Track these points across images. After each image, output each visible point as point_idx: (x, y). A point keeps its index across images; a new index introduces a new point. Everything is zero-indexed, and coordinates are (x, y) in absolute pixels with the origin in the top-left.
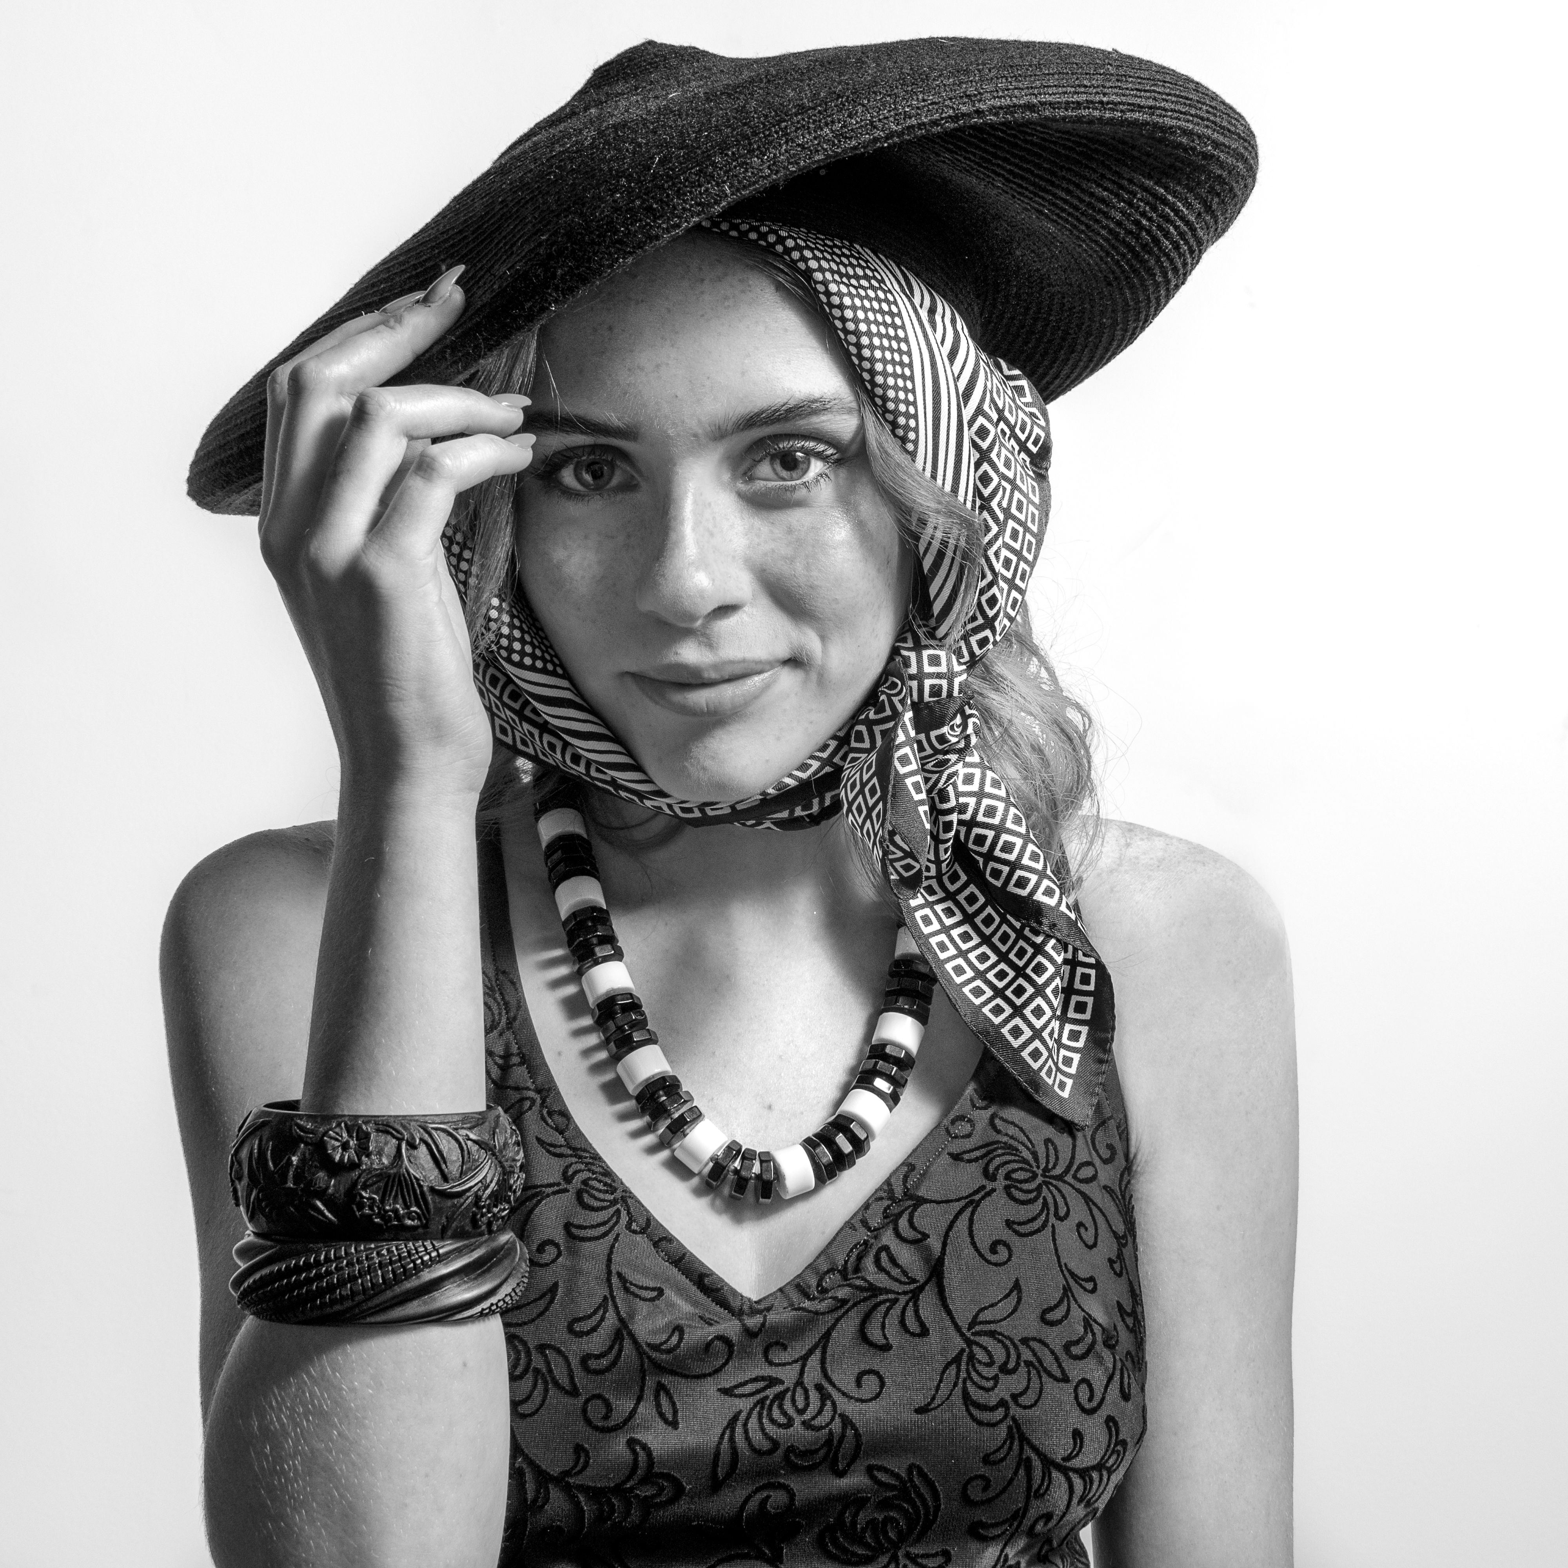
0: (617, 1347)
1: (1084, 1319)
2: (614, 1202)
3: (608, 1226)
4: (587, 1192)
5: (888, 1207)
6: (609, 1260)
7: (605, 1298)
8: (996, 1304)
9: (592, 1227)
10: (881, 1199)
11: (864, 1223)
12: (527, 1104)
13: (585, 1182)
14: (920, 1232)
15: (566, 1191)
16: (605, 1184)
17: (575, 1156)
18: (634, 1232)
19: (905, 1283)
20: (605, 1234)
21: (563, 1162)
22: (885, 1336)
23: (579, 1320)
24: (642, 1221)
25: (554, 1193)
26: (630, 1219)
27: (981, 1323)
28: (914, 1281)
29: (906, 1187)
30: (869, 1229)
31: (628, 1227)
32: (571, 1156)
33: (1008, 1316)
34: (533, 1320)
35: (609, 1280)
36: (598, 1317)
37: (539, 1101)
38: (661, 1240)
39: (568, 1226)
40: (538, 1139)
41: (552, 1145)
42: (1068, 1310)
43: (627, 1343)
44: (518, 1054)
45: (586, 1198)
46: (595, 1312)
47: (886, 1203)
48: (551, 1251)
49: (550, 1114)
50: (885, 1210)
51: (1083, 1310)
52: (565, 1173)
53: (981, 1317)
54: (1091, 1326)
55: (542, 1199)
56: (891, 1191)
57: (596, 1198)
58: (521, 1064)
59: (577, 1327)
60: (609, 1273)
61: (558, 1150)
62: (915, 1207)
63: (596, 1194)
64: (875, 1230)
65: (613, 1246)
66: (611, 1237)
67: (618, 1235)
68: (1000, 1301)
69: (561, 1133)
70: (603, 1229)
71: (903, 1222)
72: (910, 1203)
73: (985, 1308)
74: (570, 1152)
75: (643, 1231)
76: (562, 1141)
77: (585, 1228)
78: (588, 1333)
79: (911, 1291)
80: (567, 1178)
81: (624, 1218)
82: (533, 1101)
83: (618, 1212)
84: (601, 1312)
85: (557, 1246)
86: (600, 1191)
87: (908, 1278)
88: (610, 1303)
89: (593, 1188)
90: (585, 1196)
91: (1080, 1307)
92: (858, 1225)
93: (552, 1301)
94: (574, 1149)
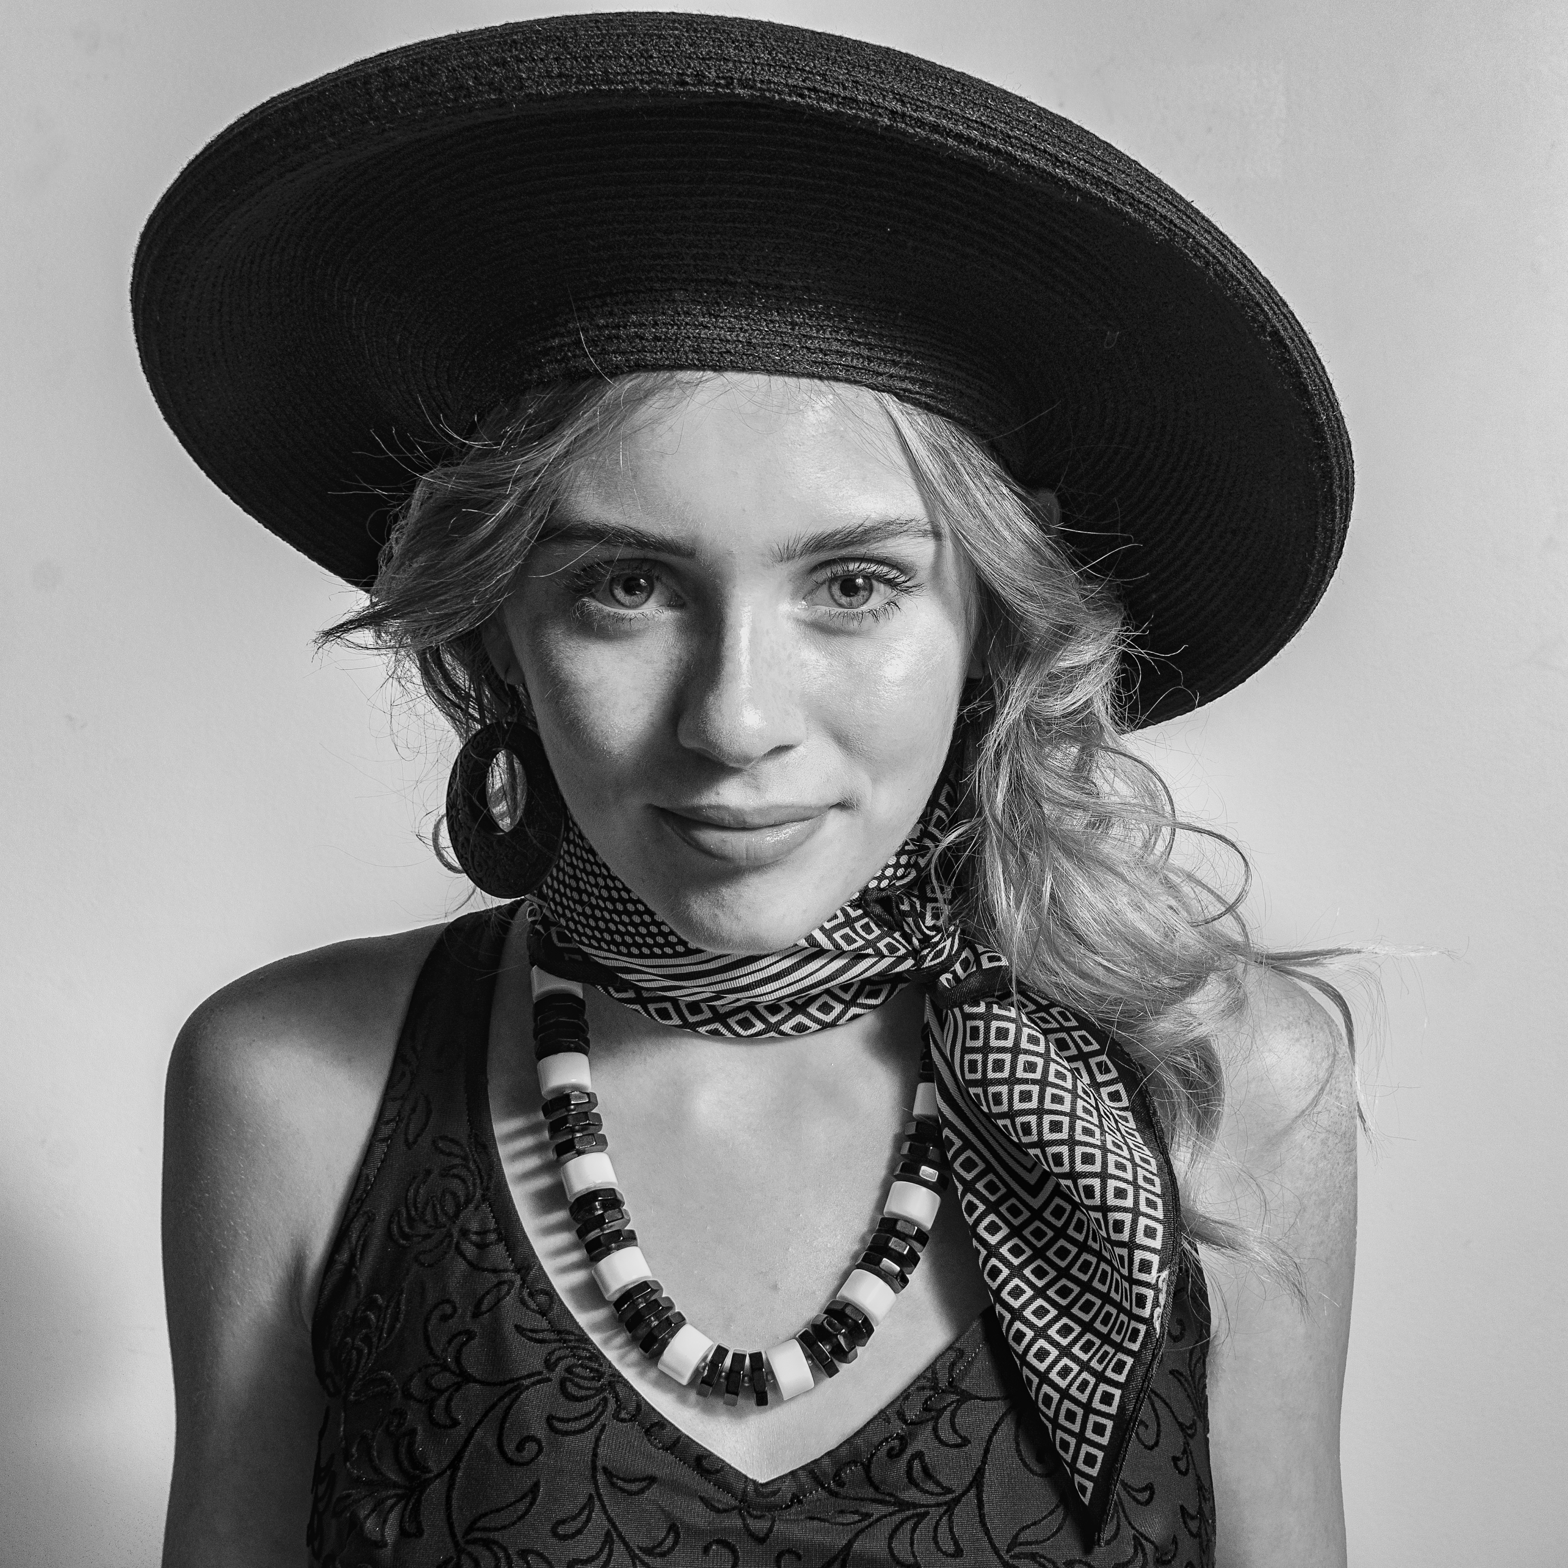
0: (606, 1550)
1: (1135, 1538)
2: (600, 1390)
3: (594, 1416)
4: (571, 1381)
5: (930, 1398)
6: (595, 1455)
7: (591, 1497)
8: (1040, 1521)
9: (576, 1419)
10: (923, 1388)
11: (901, 1416)
12: (505, 1288)
13: (569, 1370)
14: (961, 1437)
15: (549, 1380)
16: (592, 1370)
17: (559, 1341)
18: (623, 1420)
19: (938, 1494)
20: (590, 1426)
21: (545, 1349)
22: (913, 1553)
23: (563, 1522)
24: (632, 1407)
25: (534, 1384)
26: (619, 1406)
27: (1021, 1544)
28: (949, 1491)
29: (951, 1376)
30: (905, 1421)
31: (616, 1416)
32: (555, 1341)
33: (1053, 1535)
34: (514, 1523)
35: (594, 1477)
36: (583, 1517)
37: (518, 1283)
38: (652, 1426)
39: (550, 1419)
40: (518, 1328)
41: (532, 1331)
42: (1118, 1529)
43: (619, 1547)
44: (495, 1230)
45: (571, 1389)
46: (580, 1513)
47: (928, 1393)
48: (532, 1447)
49: (531, 1295)
50: (926, 1401)
51: (1133, 1528)
52: (547, 1361)
53: (1022, 1538)
54: (1141, 1545)
55: (521, 1393)
56: (935, 1379)
57: (581, 1387)
58: (499, 1240)
59: (561, 1530)
60: (594, 1468)
61: (540, 1336)
62: (959, 1403)
63: (582, 1382)
64: (913, 1423)
65: (598, 1439)
66: (597, 1427)
67: (604, 1426)
68: (1044, 1518)
69: (543, 1314)
70: (587, 1421)
71: (944, 1423)
72: (954, 1397)
73: (1028, 1527)
74: (552, 1336)
75: (633, 1418)
76: (545, 1324)
77: (568, 1420)
78: (573, 1536)
79: (946, 1503)
80: (550, 1366)
81: (612, 1405)
82: (511, 1283)
83: (605, 1400)
84: (586, 1512)
85: (539, 1442)
86: (585, 1378)
87: (943, 1488)
88: (597, 1503)
89: (578, 1376)
90: (569, 1384)
91: (1130, 1524)
92: (894, 1418)
93: (532, 1504)
94: (559, 1332)
